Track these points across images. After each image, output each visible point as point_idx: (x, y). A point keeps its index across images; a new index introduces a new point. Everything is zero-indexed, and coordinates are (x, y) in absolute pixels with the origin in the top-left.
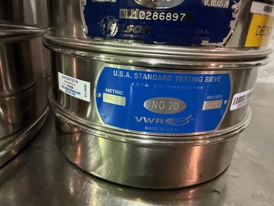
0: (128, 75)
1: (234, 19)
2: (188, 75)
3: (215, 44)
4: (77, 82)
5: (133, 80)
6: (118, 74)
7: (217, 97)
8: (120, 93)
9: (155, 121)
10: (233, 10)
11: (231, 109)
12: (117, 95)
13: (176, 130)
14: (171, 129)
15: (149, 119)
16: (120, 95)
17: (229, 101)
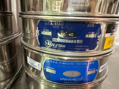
0: (56, 62)
1: (98, 41)
2: (81, 62)
3: (91, 50)
4: (35, 62)
5: (58, 64)
6: (52, 61)
7: (93, 69)
8: (53, 69)
9: (68, 79)
10: (98, 38)
11: (99, 72)
12: (52, 69)
13: (77, 83)
14: (75, 83)
15: (66, 79)
16: (53, 70)
17: (98, 70)
